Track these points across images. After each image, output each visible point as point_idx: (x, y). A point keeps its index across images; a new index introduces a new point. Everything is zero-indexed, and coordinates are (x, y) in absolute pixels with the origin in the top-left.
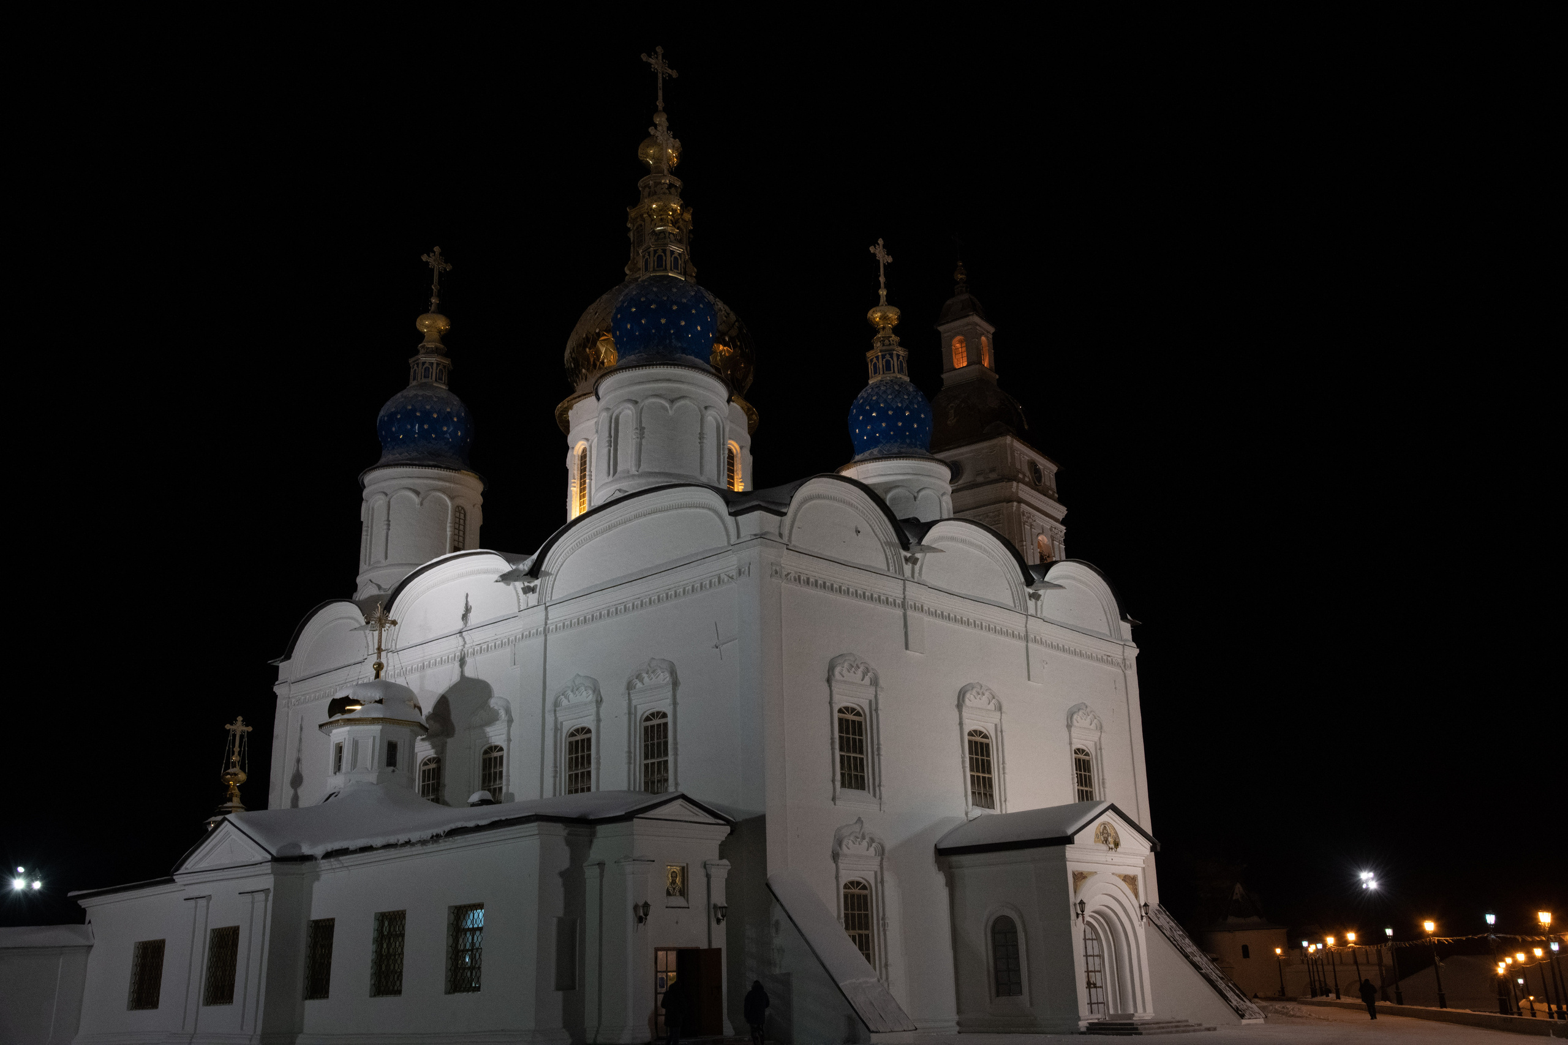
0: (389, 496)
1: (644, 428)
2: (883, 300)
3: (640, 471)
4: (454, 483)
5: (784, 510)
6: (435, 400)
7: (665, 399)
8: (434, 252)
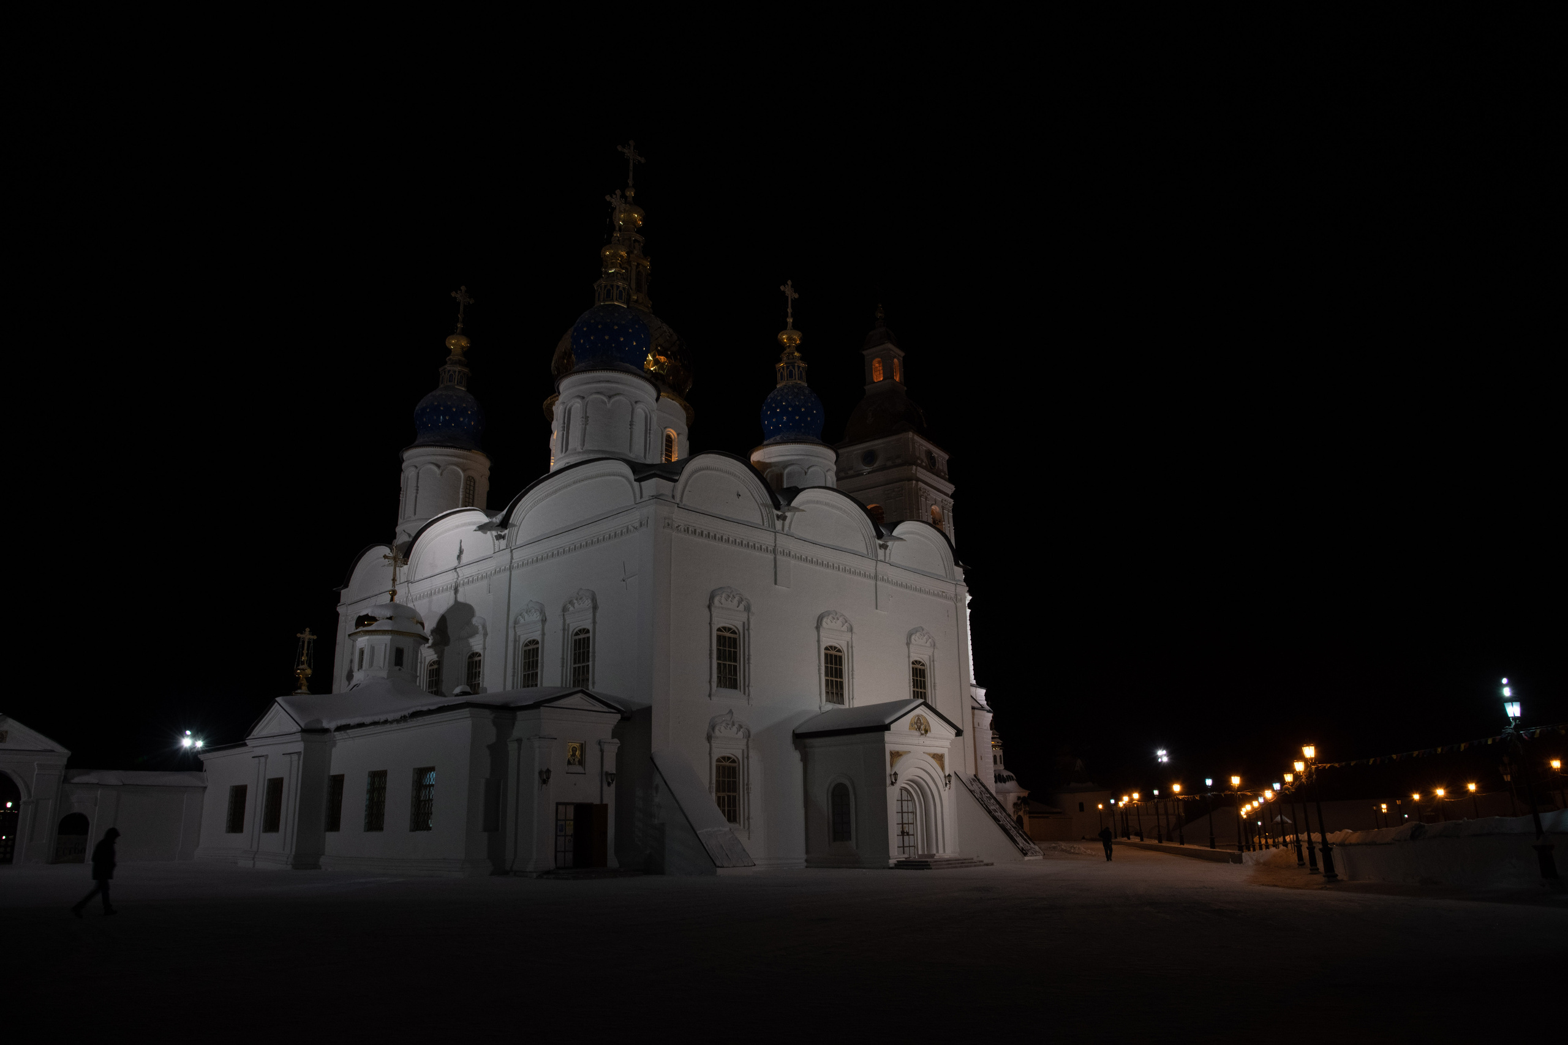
0: (418, 469)
1: (588, 417)
2: (790, 325)
3: (584, 449)
4: (466, 459)
5: (677, 478)
6: (455, 398)
7: (605, 395)
8: (461, 290)
